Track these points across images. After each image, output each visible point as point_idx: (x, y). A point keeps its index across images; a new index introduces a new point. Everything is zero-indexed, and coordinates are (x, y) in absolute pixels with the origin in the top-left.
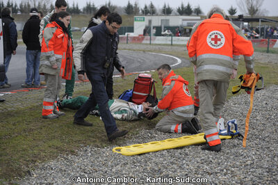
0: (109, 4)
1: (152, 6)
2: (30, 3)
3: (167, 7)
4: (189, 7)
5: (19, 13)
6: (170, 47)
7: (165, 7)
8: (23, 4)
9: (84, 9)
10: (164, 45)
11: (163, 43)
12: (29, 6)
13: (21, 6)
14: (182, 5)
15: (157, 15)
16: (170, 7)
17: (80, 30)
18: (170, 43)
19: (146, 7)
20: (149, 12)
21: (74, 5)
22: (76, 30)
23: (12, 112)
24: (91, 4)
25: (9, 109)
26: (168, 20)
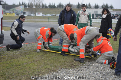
1: (89, 5)
2: (33, 3)
3: (97, 5)
4: (107, 5)
5: (27, 7)
6: (98, 24)
7: (96, 5)
8: (29, 3)
9: (58, 6)
10: (95, 23)
11: (95, 22)
12: (32, 4)
13: (28, 4)
14: (104, 4)
15: (92, 9)
16: (98, 5)
17: (56, 16)
18: (98, 22)
19: (87, 5)
20: (88, 7)
21: (53, 4)
22: (54, 16)
23: (27, 52)
24: (61, 4)
25: (26, 51)
26: (97, 11)
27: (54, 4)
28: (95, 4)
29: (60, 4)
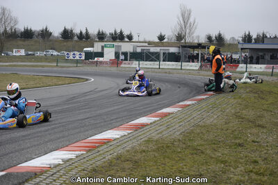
0: (46, 29)
3: (101, 32)
4: (121, 32)
14: (115, 31)
17: (33, 54)
19: (81, 32)
20: (84, 38)
24: (29, 28)
27: (13, 30)
28: (98, 30)
29: (27, 29)
